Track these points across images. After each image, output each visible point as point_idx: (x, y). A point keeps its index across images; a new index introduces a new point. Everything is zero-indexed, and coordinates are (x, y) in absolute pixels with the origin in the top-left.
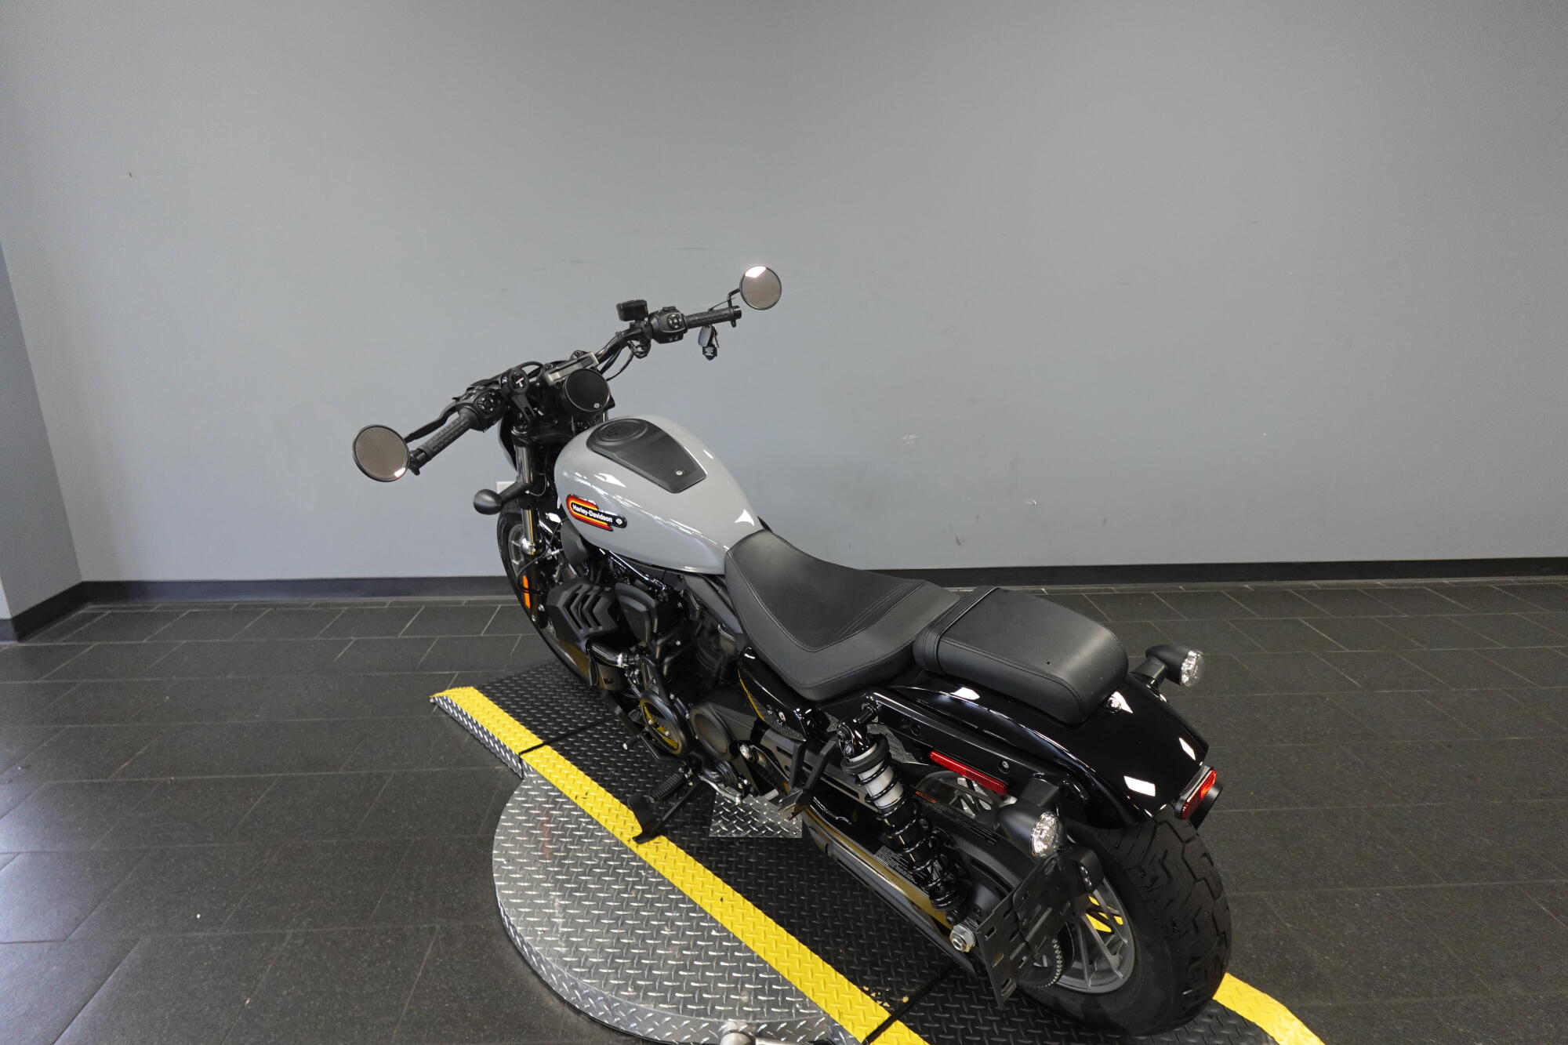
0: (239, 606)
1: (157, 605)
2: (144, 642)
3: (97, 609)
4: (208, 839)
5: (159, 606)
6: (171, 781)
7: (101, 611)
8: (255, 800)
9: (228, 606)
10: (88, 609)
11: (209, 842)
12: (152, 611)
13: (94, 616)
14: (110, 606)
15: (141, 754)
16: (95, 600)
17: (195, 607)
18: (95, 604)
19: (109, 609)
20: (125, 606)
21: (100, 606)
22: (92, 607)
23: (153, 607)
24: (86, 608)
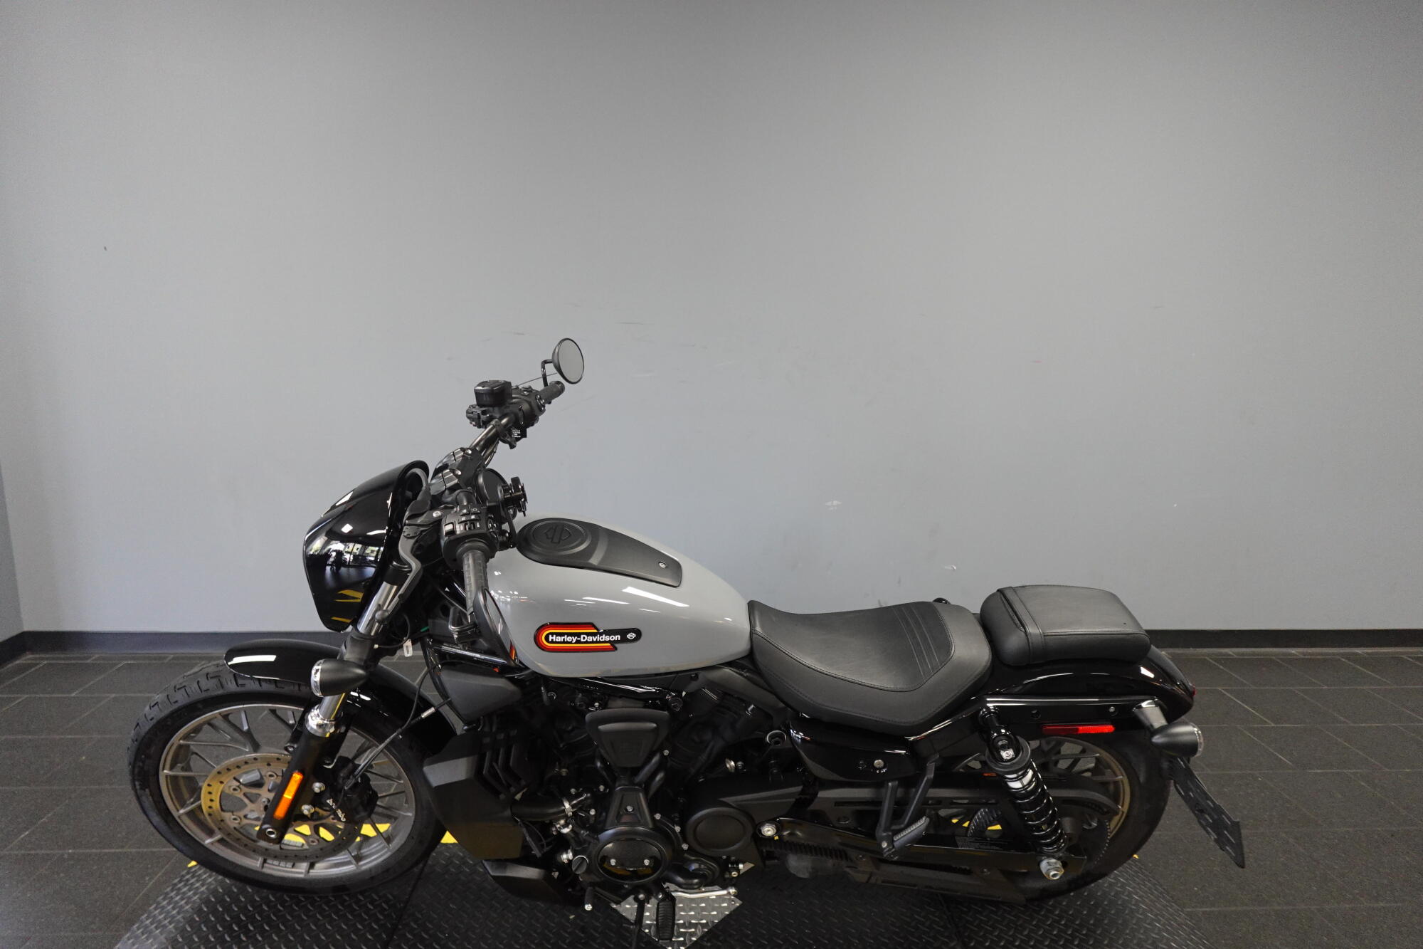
0: (173, 659)
1: (95, 655)
2: (73, 695)
3: (36, 659)
4: (93, 926)
5: (97, 656)
6: (69, 854)
7: (38, 662)
8: (150, 880)
9: (165, 658)
10: (27, 658)
11: (93, 930)
12: (89, 661)
13: (30, 666)
14: (47, 656)
15: (45, 822)
16: (31, 650)
17: (131, 659)
18: (33, 654)
19: (47, 659)
20: (62, 656)
21: (38, 656)
22: (31, 656)
23: (90, 657)
24: (24, 658)
